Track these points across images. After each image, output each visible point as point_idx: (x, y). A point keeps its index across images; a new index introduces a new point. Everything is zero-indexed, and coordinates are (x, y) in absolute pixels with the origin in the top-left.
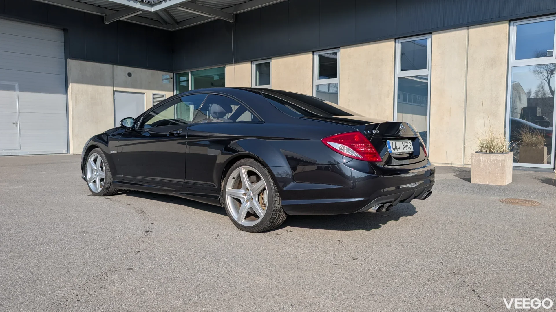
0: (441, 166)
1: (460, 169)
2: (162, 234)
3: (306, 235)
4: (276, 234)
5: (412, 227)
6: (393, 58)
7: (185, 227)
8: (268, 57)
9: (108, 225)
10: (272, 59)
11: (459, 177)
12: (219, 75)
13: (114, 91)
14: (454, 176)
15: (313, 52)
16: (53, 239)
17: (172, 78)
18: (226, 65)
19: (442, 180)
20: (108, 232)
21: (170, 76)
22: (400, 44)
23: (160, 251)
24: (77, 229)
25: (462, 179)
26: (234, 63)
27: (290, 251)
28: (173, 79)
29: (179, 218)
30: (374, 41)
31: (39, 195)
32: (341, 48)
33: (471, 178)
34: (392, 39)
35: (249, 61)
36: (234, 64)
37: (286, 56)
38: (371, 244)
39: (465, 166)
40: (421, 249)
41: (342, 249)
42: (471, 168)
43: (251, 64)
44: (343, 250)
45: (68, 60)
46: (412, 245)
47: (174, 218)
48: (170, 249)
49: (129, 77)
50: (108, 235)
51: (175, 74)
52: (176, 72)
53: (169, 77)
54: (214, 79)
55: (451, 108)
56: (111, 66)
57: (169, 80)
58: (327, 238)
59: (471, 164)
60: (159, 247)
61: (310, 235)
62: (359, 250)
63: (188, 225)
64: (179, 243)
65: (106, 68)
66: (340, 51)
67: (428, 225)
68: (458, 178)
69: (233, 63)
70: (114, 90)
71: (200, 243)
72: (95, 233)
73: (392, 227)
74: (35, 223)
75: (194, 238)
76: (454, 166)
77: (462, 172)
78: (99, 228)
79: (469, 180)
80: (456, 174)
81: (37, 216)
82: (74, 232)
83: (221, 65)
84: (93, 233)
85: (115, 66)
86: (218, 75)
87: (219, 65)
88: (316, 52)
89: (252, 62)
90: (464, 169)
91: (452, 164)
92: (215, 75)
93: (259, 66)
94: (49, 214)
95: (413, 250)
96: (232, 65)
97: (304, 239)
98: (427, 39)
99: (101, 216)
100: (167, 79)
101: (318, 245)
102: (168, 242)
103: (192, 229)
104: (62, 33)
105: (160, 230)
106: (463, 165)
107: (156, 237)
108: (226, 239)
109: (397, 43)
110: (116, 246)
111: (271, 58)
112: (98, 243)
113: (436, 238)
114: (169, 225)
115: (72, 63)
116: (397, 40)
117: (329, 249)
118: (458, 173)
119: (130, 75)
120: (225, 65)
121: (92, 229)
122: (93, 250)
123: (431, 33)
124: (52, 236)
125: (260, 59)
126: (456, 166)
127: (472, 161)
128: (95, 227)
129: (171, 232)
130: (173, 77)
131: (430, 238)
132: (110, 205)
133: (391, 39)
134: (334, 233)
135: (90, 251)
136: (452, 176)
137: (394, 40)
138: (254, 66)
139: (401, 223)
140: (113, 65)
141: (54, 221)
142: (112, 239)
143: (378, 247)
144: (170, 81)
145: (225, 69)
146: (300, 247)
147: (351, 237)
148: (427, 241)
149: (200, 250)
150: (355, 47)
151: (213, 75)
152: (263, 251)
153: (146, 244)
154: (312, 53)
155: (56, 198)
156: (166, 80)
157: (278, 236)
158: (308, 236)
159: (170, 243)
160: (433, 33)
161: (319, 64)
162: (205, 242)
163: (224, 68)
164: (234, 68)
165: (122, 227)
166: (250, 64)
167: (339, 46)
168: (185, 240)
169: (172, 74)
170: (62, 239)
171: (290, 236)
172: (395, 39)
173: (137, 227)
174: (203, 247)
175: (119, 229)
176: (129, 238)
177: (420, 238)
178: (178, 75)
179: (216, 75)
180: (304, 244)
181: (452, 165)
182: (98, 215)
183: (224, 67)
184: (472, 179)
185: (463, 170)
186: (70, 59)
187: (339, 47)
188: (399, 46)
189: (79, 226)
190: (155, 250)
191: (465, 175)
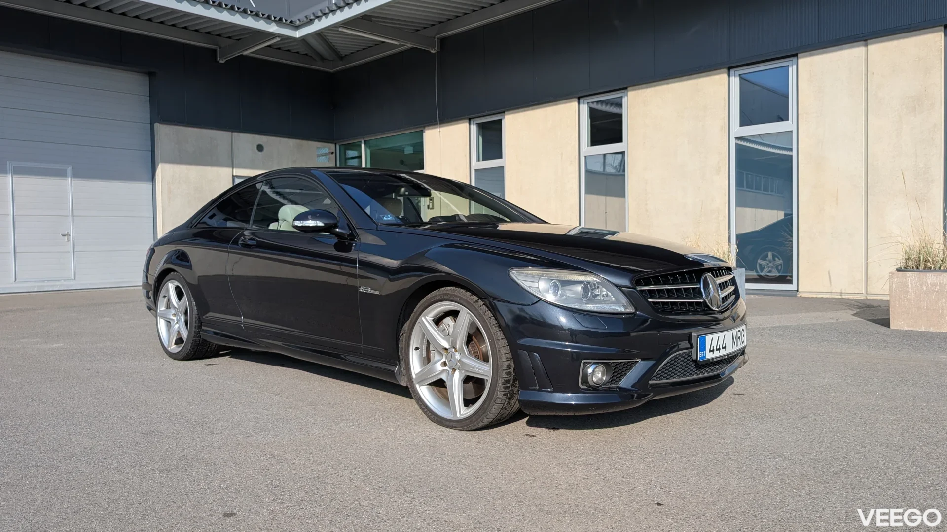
0: (822, 298)
1: (860, 303)
2: (303, 436)
3: (588, 436)
4: (527, 435)
5: (799, 417)
6: (725, 104)
7: (347, 420)
8: (499, 111)
9: (201, 418)
10: (506, 113)
11: (862, 318)
12: (414, 146)
13: (233, 176)
14: (852, 315)
15: (579, 98)
16: (91, 448)
17: (332, 153)
18: (426, 128)
19: (832, 324)
20: (199, 432)
21: (329, 149)
22: (738, 78)
23: (294, 472)
24: (142, 426)
25: (870, 320)
26: (440, 123)
27: (558, 473)
28: (334, 154)
29: (338, 402)
30: (689, 75)
31: (89, 358)
32: (629, 89)
33: (889, 318)
34: (723, 68)
35: (464, 119)
36: (439, 126)
37: (531, 108)
38: (725, 457)
39: (869, 297)
40: (833, 469)
41: (664, 467)
42: (888, 301)
43: (470, 124)
44: (668, 471)
45: (157, 125)
46: (811, 459)
47: (327, 403)
48: (315, 468)
49: (260, 153)
50: (198, 439)
51: (338, 147)
52: (341, 142)
53: (328, 152)
54: (406, 153)
55: (837, 190)
56: (229, 133)
57: (328, 156)
58: (630, 443)
59: (888, 293)
60: (294, 463)
61: (596, 437)
62: (701, 471)
63: (354, 416)
64: (334, 456)
65: (221, 137)
66: (627, 95)
67: (830, 414)
68: (859, 319)
69: (437, 124)
70: (234, 174)
71: (376, 456)
72: (174, 435)
73: (758, 419)
74: (66, 413)
75: (365, 443)
76: (844, 297)
77: (867, 308)
78: (184, 423)
79: (886, 323)
80: (855, 312)
81: (73, 401)
82: (135, 432)
83: (418, 128)
84: (169, 433)
85: (235, 134)
86: (411, 145)
87: (413, 129)
88: (585, 98)
89: (470, 120)
90: (868, 303)
91: (841, 293)
92: (406, 145)
93: (482, 127)
94: (96, 396)
95: (816, 469)
96: (436, 126)
97: (583, 446)
98: (788, 66)
99: (191, 399)
100: (325, 155)
101: (613, 459)
102: (312, 453)
103: (360, 425)
104: (146, 80)
105: (300, 427)
106: (866, 296)
107: (289, 443)
108: (427, 446)
109: (732, 76)
110: (209, 462)
111: (504, 112)
112: (176, 456)
113: (856, 443)
114: (316, 416)
115: (164, 131)
116: (732, 71)
117: (639, 469)
118: (858, 310)
119: (260, 148)
120: (424, 127)
121: (170, 425)
122: (164, 470)
123: (796, 55)
124: (90, 441)
125: (485, 114)
126: (851, 297)
127: (891, 287)
128: (175, 422)
129: (320, 431)
130: (334, 151)
131: (845, 442)
132: (212, 377)
133: (720, 69)
134: (644, 432)
135: (158, 472)
136: (847, 316)
137: (726, 70)
138: (474, 128)
139: (775, 410)
140: (232, 132)
141: (102, 410)
142: (204, 447)
143: (740, 463)
144: (329, 158)
145: (424, 134)
146: (577, 463)
147: (680, 442)
148: (840, 449)
149: (374, 470)
150: (655, 86)
151: (403, 147)
152: (502, 473)
153: (269, 458)
154: (576, 99)
155: (117, 365)
156: (323, 156)
157: (530, 438)
158: (591, 440)
159: (315, 454)
160: (799, 55)
161: (590, 121)
162: (384, 453)
163: (422, 132)
164: (440, 131)
165: (228, 421)
166: (468, 124)
167: (625, 86)
168: (346, 449)
169: (333, 146)
170: (109, 446)
171: (554, 439)
172: (729, 69)
173: (255, 421)
174: (382, 465)
175: (222, 426)
176: (237, 445)
177: (824, 444)
178: (343, 148)
179: (408, 145)
180: (584, 458)
181: (841, 295)
182: (186, 396)
183: (422, 130)
184: (891, 321)
185: (866, 304)
186: (159, 123)
187: (626, 88)
188: (735, 81)
189: (147, 420)
190: (286, 471)
191: (873, 314)
